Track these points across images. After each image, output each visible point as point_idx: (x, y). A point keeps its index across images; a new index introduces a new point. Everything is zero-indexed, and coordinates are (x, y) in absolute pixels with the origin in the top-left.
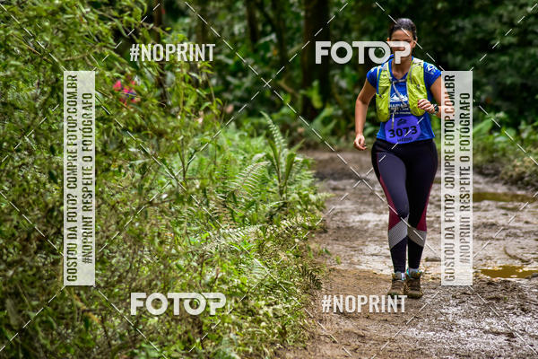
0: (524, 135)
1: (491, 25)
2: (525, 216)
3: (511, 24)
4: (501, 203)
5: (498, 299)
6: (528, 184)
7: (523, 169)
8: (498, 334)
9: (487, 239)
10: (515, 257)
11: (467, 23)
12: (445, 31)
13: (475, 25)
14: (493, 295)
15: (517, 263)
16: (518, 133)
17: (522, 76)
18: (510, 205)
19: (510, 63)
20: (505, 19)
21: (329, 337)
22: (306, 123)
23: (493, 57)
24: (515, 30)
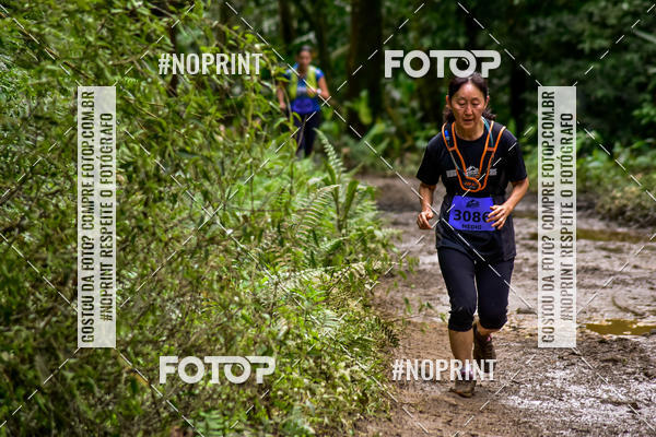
0: (621, 160)
1: (579, 25)
2: (632, 259)
3: (603, 24)
4: (601, 243)
5: (615, 361)
6: (630, 219)
7: (625, 202)
8: (618, 404)
9: (590, 287)
10: (626, 310)
11: (549, 23)
12: (525, 32)
13: (560, 25)
14: (609, 356)
15: (629, 317)
16: (612, 157)
17: (616, 88)
18: (612, 245)
19: (601, 72)
20: (596, 18)
21: (415, 406)
22: (351, 142)
23: (580, 63)
24: (608, 32)
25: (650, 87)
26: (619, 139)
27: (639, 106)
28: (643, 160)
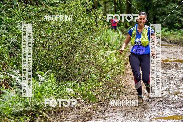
0: (172, 33)
1: (165, 9)
2: (171, 49)
3: (170, 9)
4: (166, 47)
5: (165, 66)
6: (172, 43)
7: (171, 40)
8: (164, 73)
9: (163, 54)
10: (169, 58)
11: (160, 9)
12: (156, 10)
13: (162, 9)
14: (164, 66)
15: (169, 59)
16: (170, 32)
17: (172, 20)
18: (168, 47)
19: (169, 17)
20: (168, 8)
21: (130, 74)
22: (126, 29)
23: (166, 16)
24: (170, 11)
25: (178, 20)
26: (172, 29)
27: (175, 23)
28: (175, 33)
